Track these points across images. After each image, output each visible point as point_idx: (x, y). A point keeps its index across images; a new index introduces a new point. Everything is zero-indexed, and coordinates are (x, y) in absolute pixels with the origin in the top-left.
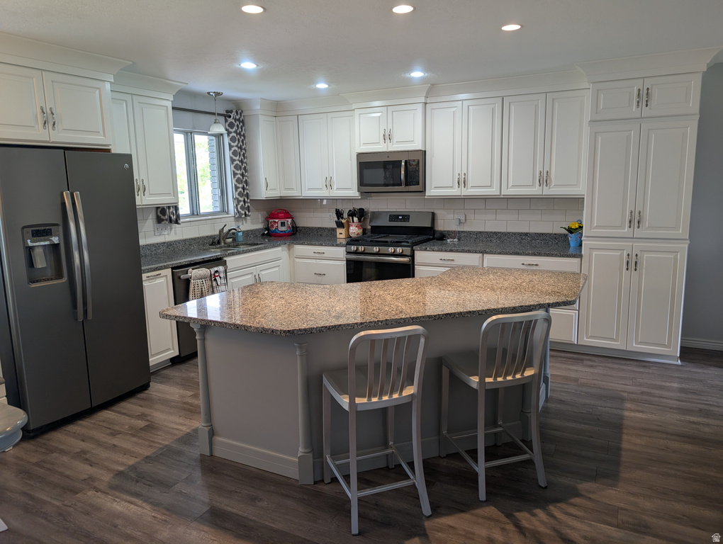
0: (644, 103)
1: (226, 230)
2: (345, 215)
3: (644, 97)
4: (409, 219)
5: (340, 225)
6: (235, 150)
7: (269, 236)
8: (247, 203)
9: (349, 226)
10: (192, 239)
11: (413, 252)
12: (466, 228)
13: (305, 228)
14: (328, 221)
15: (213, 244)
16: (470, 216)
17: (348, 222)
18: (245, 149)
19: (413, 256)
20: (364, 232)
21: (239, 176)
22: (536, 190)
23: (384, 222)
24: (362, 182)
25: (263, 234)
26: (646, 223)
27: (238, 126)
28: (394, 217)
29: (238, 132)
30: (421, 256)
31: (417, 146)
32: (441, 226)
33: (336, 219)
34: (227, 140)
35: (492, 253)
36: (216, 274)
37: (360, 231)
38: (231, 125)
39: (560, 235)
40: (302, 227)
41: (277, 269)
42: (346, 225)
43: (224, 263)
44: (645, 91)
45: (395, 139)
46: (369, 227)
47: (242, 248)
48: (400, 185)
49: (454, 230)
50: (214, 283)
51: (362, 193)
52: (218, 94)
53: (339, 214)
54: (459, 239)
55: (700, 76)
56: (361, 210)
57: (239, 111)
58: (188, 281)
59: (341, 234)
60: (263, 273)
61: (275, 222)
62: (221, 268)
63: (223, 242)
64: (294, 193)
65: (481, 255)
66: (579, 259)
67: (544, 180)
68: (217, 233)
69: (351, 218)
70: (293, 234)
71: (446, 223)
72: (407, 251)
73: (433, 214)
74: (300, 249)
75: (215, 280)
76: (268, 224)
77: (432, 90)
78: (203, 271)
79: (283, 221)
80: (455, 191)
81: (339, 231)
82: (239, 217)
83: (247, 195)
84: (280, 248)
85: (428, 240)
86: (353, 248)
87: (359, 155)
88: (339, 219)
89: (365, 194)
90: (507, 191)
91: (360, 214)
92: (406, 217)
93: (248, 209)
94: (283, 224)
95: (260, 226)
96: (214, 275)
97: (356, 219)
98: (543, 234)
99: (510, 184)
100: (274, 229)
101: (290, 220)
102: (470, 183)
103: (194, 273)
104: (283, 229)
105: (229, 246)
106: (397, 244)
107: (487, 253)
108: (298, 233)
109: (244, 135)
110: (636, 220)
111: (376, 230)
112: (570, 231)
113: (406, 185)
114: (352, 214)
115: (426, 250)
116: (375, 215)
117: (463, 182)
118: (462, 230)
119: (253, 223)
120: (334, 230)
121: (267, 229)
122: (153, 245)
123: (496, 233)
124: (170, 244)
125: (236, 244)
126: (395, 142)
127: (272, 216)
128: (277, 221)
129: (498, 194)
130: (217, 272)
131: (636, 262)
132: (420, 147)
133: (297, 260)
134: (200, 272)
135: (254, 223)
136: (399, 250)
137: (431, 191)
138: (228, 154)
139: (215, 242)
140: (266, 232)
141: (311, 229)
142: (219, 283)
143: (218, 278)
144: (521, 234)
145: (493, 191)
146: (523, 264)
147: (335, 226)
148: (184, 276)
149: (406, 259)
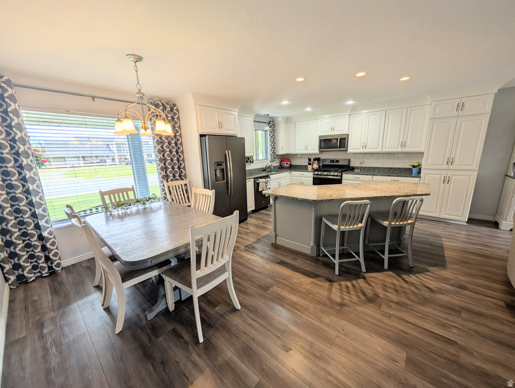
0: (460, 109)
1: (268, 166)
2: (312, 160)
3: (461, 107)
4: (339, 162)
5: (310, 164)
6: (271, 136)
7: (281, 168)
8: (275, 156)
9: (313, 165)
10: (257, 169)
11: (342, 174)
12: (364, 166)
14: (305, 162)
15: (263, 171)
16: (366, 160)
17: (313, 163)
18: (275, 136)
19: (342, 176)
20: (319, 166)
21: (272, 146)
22: (399, 150)
23: (328, 163)
24: (320, 147)
25: (279, 168)
26: (456, 162)
27: (273, 127)
28: (332, 161)
29: (273, 129)
30: (345, 176)
31: (345, 132)
32: (352, 165)
33: (308, 162)
34: (269, 132)
35: (377, 175)
38: (270, 127)
39: (408, 169)
40: (294, 165)
41: (286, 180)
43: (270, 178)
44: (461, 104)
45: (335, 130)
46: (321, 165)
47: (273, 173)
48: (337, 148)
49: (358, 166)
51: (320, 151)
52: (268, 115)
53: (310, 160)
54: (360, 170)
55: (494, 95)
56: (319, 158)
57: (273, 121)
58: (258, 183)
59: (310, 167)
60: (281, 182)
61: (284, 163)
62: (269, 179)
63: (267, 170)
64: (292, 152)
65: (372, 176)
66: (419, 179)
67: (403, 145)
68: (265, 167)
70: (290, 168)
71: (355, 163)
72: (340, 174)
73: (349, 160)
74: (295, 173)
77: (354, 109)
78: (263, 180)
79: (287, 162)
80: (361, 150)
81: (309, 166)
82: (272, 161)
83: (275, 153)
84: (287, 173)
85: (347, 170)
86: (316, 173)
87: (320, 137)
89: (321, 152)
90: (384, 150)
91: (318, 160)
92: (337, 161)
93: (275, 158)
94: (287, 164)
95: (278, 164)
97: (316, 162)
98: (399, 168)
99: (387, 147)
100: (283, 165)
101: (289, 162)
102: (368, 147)
103: (261, 180)
104: (287, 165)
106: (336, 171)
107: (375, 175)
108: (292, 167)
109: (275, 130)
110: (450, 162)
111: (324, 166)
112: (414, 166)
113: (340, 148)
114: (315, 160)
115: (347, 174)
116: (324, 160)
117: (365, 147)
118: (362, 166)
120: (307, 166)
121: (281, 165)
123: (377, 168)
125: (271, 171)
127: (282, 161)
129: (381, 151)
130: (267, 180)
131: (448, 180)
132: (347, 133)
133: (293, 177)
135: (276, 164)
136: (336, 174)
137: (350, 150)
138: (269, 138)
139: (264, 170)
141: (296, 166)
142: (268, 184)
144: (389, 168)
145: (379, 150)
146: (392, 180)
147: (307, 164)
148: (258, 182)
149: (339, 177)
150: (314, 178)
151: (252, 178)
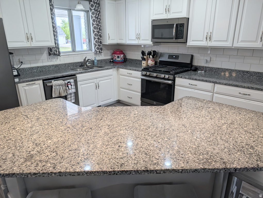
1: (86, 59)
2: (146, 54)
4: (178, 58)
5: (144, 59)
6: (94, 19)
7: (113, 63)
9: (148, 60)
10: (69, 63)
11: (175, 78)
12: (210, 65)
13: (130, 59)
14: (137, 56)
15: (81, 66)
16: (214, 58)
17: (148, 58)
18: (100, 19)
19: (174, 80)
20: (156, 63)
21: (96, 32)
22: (258, 44)
23: (166, 59)
24: (153, 37)
25: (110, 62)
27: (96, 6)
28: (171, 56)
29: (96, 9)
30: (179, 81)
31: (183, 15)
32: (196, 63)
33: (142, 56)
34: (90, 14)
35: (221, 84)
36: (68, 84)
37: (153, 63)
38: (92, 6)
40: (129, 59)
41: (109, 80)
42: (146, 59)
43: (75, 78)
45: (172, 11)
46: (159, 61)
47: (95, 69)
48: (172, 38)
49: (203, 66)
50: (67, 88)
53: (143, 53)
54: (205, 71)
56: (154, 52)
58: (52, 86)
59: (144, 64)
60: (101, 82)
61: (115, 56)
62: (72, 81)
63: (85, 65)
64: (123, 42)
65: (213, 84)
68: (83, 61)
69: (149, 55)
70: (123, 62)
71: (199, 62)
72: (171, 77)
73: (192, 56)
74: (123, 71)
75: (68, 86)
76: (112, 57)
78: (60, 82)
79: (118, 55)
80: (204, 43)
81: (143, 62)
82: (95, 53)
83: (101, 42)
84: (112, 70)
85: (188, 71)
86: (144, 73)
87: (153, 21)
88: (143, 56)
89: (155, 43)
90: (236, 45)
91: (154, 54)
92: (177, 57)
93: (101, 49)
94: (118, 57)
95: (109, 57)
96: (67, 84)
97: (151, 56)
98: (258, 73)
99: (240, 40)
100: (114, 59)
101: (122, 55)
102: (213, 39)
103: (54, 83)
104: (119, 59)
105: (89, 67)
106: (167, 72)
108: (127, 62)
109: (99, 11)
113: (176, 39)
114: (149, 54)
115: (181, 77)
116: (162, 55)
117: (209, 38)
118: (208, 66)
119: (105, 56)
120: (141, 61)
121: (112, 59)
122: (47, 66)
124: (57, 66)
126: (171, 13)
127: (114, 53)
128: (116, 55)
129: (231, 46)
130: (69, 82)
132: (185, 16)
133: (121, 76)
134: (58, 83)
136: (167, 76)
137: (190, 43)
138: (91, 21)
140: (112, 61)
141: (132, 60)
142: (70, 88)
143: (70, 86)
144: (243, 72)
145: (228, 44)
146: (240, 93)
147: (141, 59)
148: (48, 84)
149: (170, 82)
150: (142, 80)
151: (38, 80)
